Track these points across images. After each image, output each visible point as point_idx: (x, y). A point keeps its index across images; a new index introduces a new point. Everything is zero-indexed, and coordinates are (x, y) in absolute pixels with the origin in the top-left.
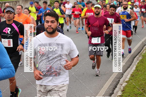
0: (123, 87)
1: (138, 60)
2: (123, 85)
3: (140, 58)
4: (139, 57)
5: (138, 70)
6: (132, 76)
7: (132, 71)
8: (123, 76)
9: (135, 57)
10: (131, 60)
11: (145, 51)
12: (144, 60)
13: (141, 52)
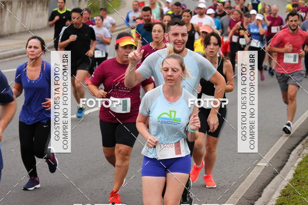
1: (301, 156)
3: (305, 150)
5: (298, 181)
6: (285, 194)
7: (285, 183)
8: (263, 195)
9: (294, 148)
10: (283, 156)
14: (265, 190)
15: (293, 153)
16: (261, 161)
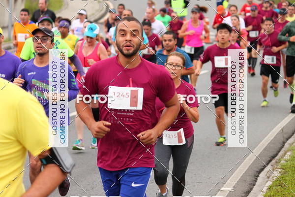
1: (270, 179)
3: (275, 172)
4: (273, 170)
9: (262, 170)
10: (249, 179)
11: (289, 153)
12: (287, 178)
13: (277, 157)
15: (260, 175)
16: (225, 185)
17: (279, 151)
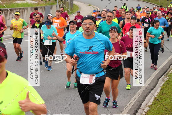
0: (145, 112)
1: (164, 81)
2: (145, 110)
3: (166, 78)
5: (162, 93)
6: (156, 99)
7: (156, 94)
8: (146, 100)
9: (160, 77)
10: (155, 81)
12: (171, 81)
14: (147, 97)
15: (160, 80)
16: (145, 84)
17: (168, 70)
